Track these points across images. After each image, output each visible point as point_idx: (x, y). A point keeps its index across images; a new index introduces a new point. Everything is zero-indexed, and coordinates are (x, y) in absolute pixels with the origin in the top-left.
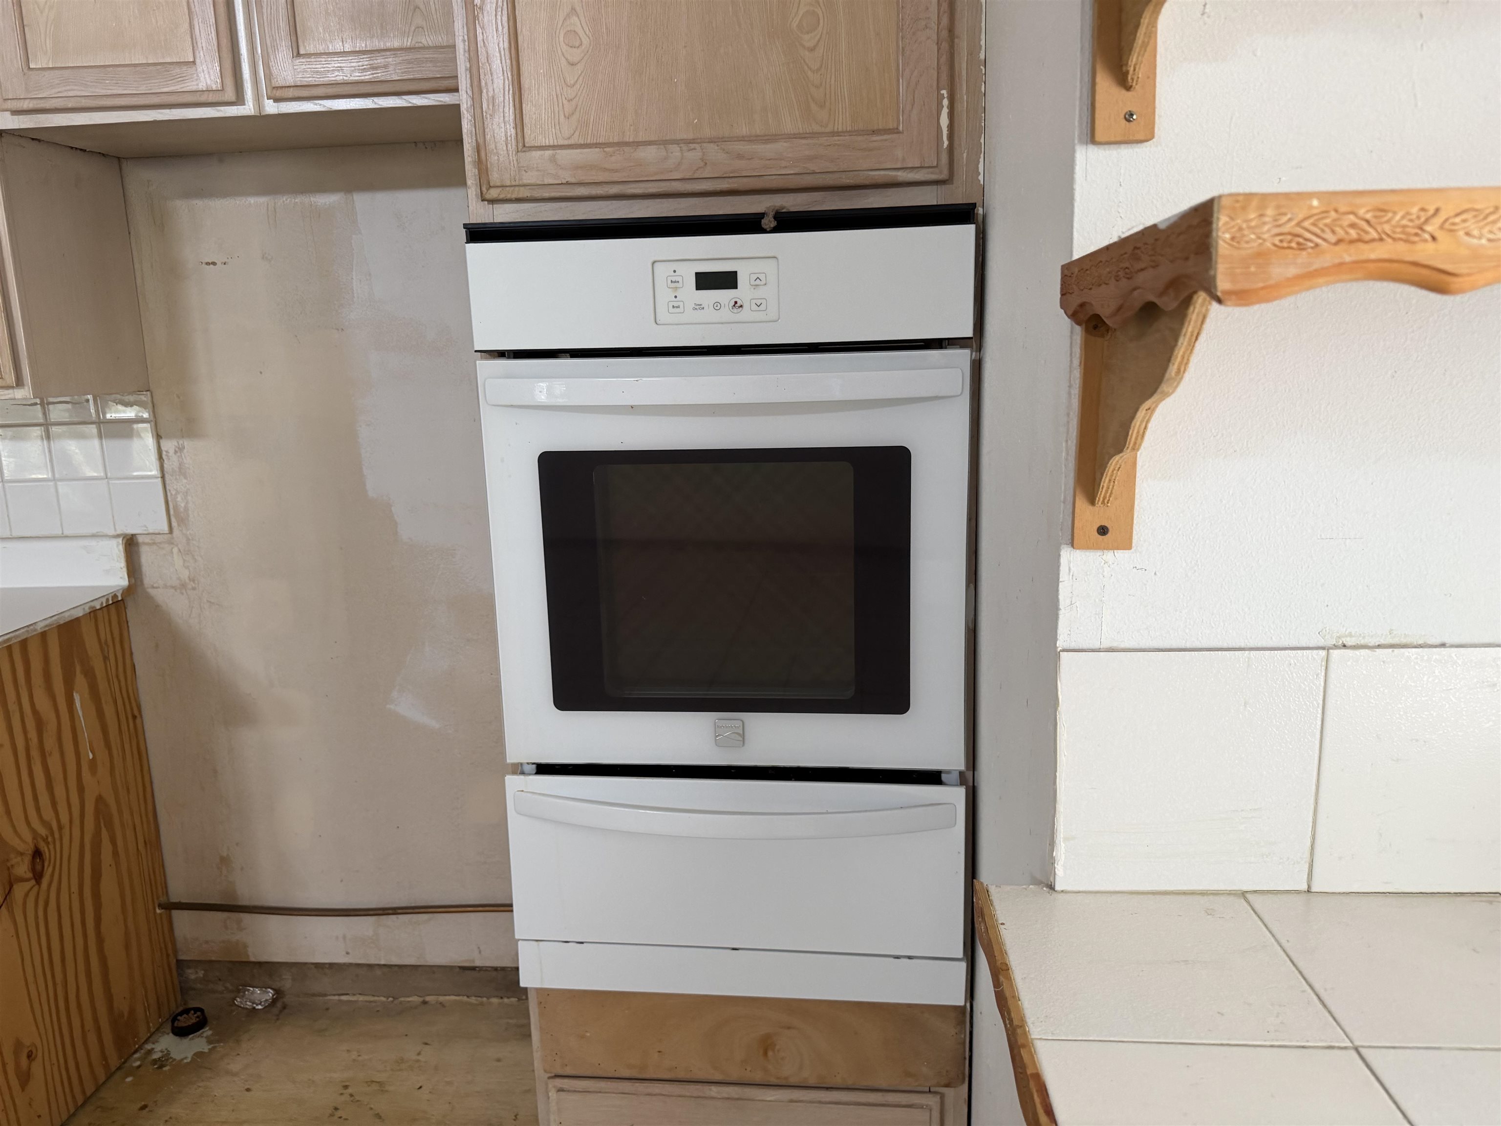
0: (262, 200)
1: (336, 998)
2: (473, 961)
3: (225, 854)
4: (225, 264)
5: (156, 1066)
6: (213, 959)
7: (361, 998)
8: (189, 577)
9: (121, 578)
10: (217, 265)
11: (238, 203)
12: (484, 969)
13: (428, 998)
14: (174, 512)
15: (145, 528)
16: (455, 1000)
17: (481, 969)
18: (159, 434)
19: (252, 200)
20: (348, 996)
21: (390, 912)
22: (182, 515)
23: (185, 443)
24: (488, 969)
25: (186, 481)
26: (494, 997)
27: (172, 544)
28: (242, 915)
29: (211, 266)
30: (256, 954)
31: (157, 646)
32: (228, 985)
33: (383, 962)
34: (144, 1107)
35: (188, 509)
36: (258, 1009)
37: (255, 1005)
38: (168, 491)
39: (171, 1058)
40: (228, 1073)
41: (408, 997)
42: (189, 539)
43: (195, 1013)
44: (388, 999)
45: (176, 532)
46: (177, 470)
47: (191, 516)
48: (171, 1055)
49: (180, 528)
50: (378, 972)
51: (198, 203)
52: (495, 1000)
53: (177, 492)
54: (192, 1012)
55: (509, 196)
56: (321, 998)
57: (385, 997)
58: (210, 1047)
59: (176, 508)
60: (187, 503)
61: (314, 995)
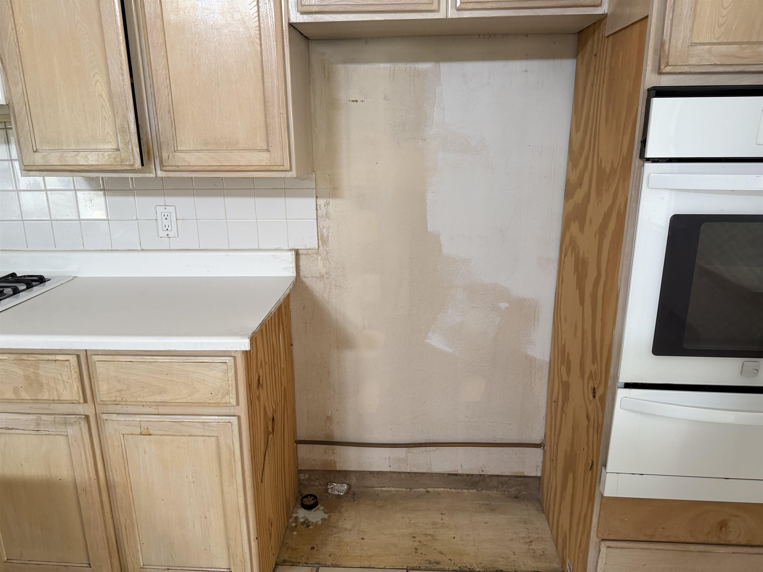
0: (387, 65)
1: (379, 489)
2: (457, 471)
3: (330, 415)
4: (362, 102)
5: (305, 526)
6: (317, 469)
7: (393, 489)
8: (325, 272)
9: (292, 272)
10: (358, 102)
11: (373, 66)
12: (462, 475)
13: (429, 489)
14: (321, 238)
15: (305, 246)
16: (444, 491)
17: (460, 475)
18: (317, 196)
19: (382, 65)
20: (385, 488)
21: (413, 446)
22: (325, 239)
23: (330, 201)
24: (464, 475)
25: (329, 221)
26: (464, 489)
27: (318, 254)
28: (335, 447)
29: (355, 102)
30: (340, 467)
31: (304, 308)
32: (322, 482)
33: (408, 471)
34: (313, 548)
35: (329, 237)
36: (341, 495)
37: (339, 493)
38: (318, 227)
39: (310, 521)
40: (346, 529)
41: (418, 489)
42: (328, 252)
43: (310, 497)
44: (407, 489)
45: (321, 248)
46: (325, 215)
47: (330, 240)
48: (309, 520)
49: (323, 246)
50: (403, 476)
51: (351, 67)
52: (465, 491)
53: (324, 227)
54: (309, 497)
55: (676, 71)
56: (371, 489)
57: (405, 488)
58: (328, 515)
59: (322, 235)
60: (329, 233)
61: (367, 487)
